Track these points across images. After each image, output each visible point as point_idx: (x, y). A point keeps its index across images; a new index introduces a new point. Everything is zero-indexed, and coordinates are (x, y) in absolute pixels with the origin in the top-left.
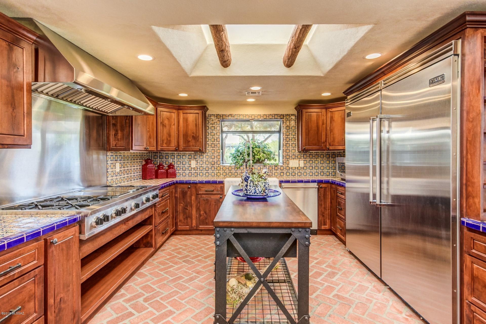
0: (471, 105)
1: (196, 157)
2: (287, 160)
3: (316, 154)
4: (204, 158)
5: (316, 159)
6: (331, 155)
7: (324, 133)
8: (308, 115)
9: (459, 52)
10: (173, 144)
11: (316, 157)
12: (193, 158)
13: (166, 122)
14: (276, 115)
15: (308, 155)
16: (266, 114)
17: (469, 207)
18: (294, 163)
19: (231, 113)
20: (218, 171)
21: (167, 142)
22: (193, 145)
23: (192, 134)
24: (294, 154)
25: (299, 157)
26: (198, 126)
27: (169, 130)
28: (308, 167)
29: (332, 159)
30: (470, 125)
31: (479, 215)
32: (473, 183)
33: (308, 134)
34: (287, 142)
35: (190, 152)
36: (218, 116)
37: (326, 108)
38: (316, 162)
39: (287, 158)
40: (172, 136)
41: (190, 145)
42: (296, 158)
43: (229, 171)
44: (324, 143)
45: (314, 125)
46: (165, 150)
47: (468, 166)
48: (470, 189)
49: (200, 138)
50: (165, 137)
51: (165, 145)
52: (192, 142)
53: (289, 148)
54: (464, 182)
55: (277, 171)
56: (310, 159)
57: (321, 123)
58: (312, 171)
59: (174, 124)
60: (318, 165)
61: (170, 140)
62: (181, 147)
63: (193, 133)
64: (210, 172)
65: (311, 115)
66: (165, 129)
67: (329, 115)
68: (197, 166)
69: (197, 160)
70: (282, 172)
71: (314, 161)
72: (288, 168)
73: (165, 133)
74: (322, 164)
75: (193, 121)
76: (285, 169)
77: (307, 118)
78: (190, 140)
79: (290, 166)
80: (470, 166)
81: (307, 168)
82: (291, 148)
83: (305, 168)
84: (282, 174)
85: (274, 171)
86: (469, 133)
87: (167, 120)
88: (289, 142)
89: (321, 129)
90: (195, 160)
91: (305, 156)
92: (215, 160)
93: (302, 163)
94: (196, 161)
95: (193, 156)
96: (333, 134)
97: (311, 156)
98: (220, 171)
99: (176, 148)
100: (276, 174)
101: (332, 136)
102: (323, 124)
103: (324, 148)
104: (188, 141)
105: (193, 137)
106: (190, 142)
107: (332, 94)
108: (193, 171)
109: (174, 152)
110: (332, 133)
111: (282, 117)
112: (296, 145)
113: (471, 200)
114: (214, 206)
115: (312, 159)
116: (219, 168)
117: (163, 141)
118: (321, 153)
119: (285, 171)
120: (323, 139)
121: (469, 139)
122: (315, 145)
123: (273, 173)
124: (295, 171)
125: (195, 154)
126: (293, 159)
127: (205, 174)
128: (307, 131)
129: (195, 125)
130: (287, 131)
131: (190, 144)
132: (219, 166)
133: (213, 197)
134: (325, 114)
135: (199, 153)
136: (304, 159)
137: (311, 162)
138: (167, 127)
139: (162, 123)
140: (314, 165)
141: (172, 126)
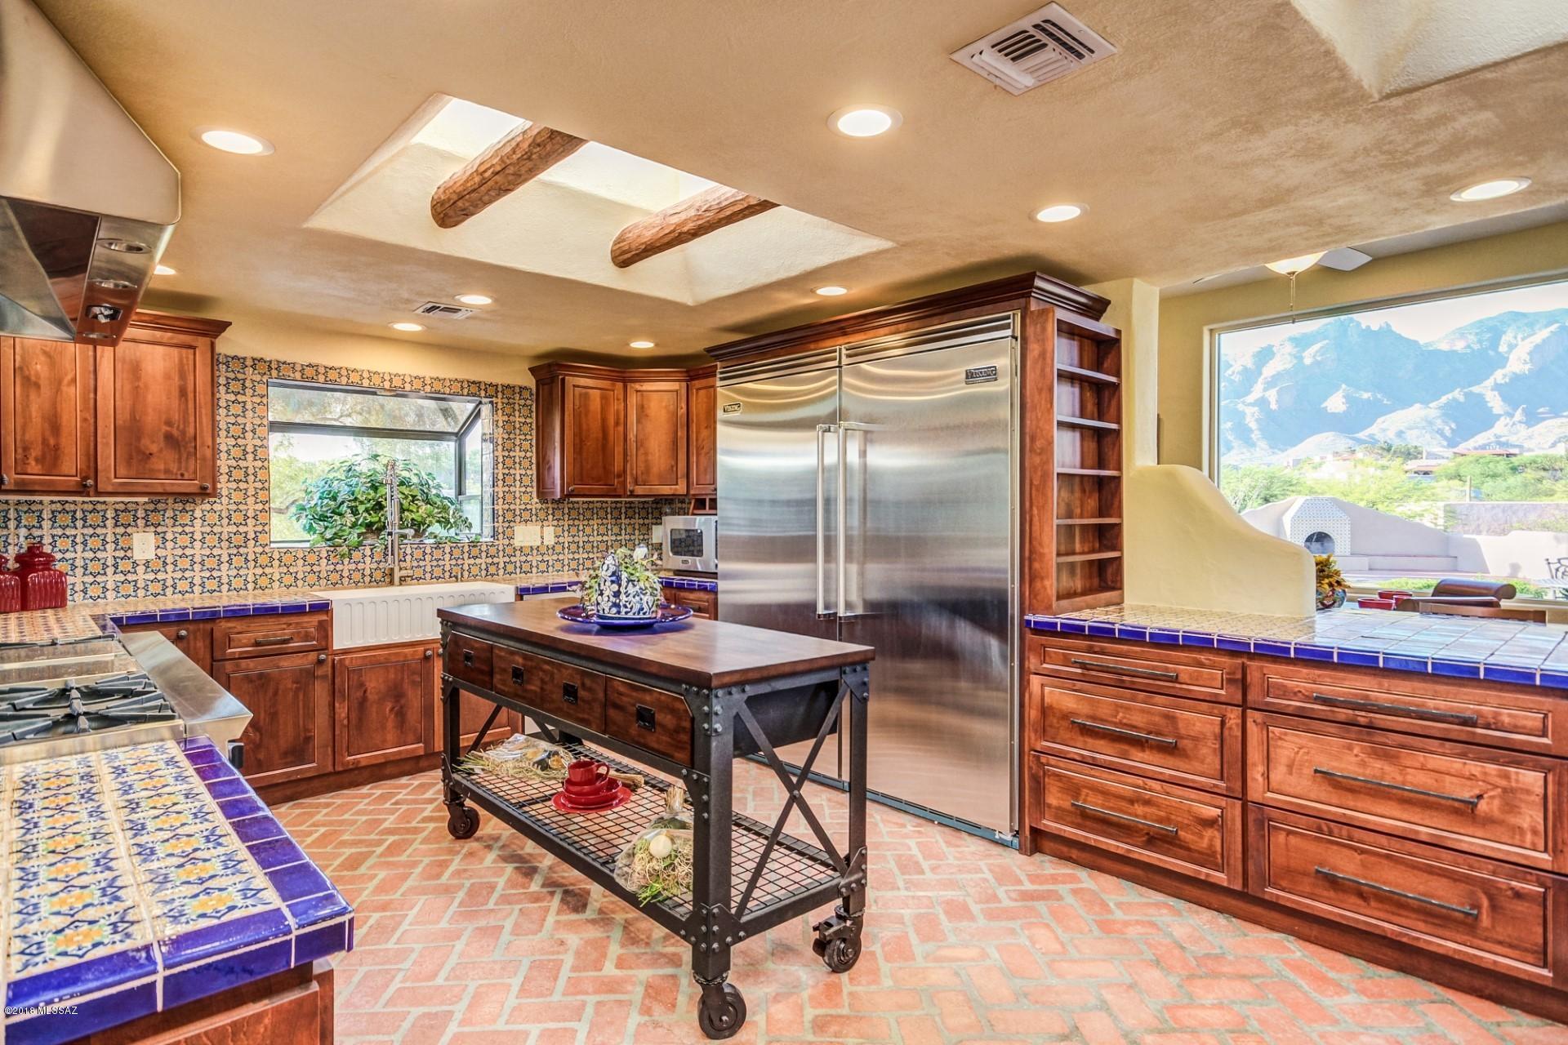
0: (1037, 427)
1: (153, 518)
2: (506, 525)
3: (586, 506)
4: (198, 523)
5: (586, 522)
6: (623, 511)
7: (618, 450)
8: (580, 395)
9: (1018, 334)
10: (71, 465)
11: (588, 514)
12: (141, 522)
13: (39, 367)
14: (474, 383)
15: (566, 511)
16: (442, 376)
17: (1035, 597)
18: (527, 535)
19: (314, 361)
20: (259, 571)
21: (44, 455)
22: (167, 471)
23: (165, 428)
24: (529, 507)
25: (542, 515)
26: (191, 396)
27: (54, 405)
28: (566, 545)
29: (627, 521)
30: (1037, 460)
31: (1051, 606)
32: (1042, 555)
33: (581, 448)
34: (506, 471)
35: (126, 499)
36: (259, 365)
37: (625, 381)
38: (588, 530)
39: (504, 518)
40: (65, 432)
41: (152, 470)
42: (534, 518)
43: (308, 568)
44: (619, 476)
45: (595, 425)
46: (37, 488)
47: (1034, 528)
48: (1036, 565)
49: (203, 444)
50: (34, 432)
51: (33, 467)
52: (164, 460)
53: (512, 489)
54: (1027, 554)
55: (478, 561)
56: (571, 522)
57: (611, 421)
58: (576, 556)
59: (74, 380)
60: (591, 539)
61: (57, 448)
62: (109, 477)
63: (169, 423)
64: (224, 573)
65: (586, 394)
66: (33, 396)
67: (633, 400)
68: (161, 552)
69: (160, 529)
70: (492, 564)
71: (581, 528)
72: (509, 550)
73: (34, 414)
74: (603, 535)
75: (167, 377)
76: (501, 554)
77: (577, 403)
78: (154, 448)
79: (517, 543)
80: (1036, 528)
81: (563, 548)
82: (517, 489)
83: (558, 549)
84: (492, 569)
85: (467, 562)
86: (1035, 472)
87: (43, 358)
88: (512, 471)
89: (611, 438)
90: (152, 529)
91: (558, 514)
92: (250, 529)
93: (550, 535)
94: (157, 533)
95: (141, 513)
96: (646, 454)
97: (574, 514)
98: (267, 570)
99: (85, 478)
100: (475, 570)
101: (641, 458)
102: (617, 424)
103: (620, 492)
104: (139, 451)
105: (169, 437)
106: (154, 459)
107: (656, 345)
108: (141, 576)
109: (70, 499)
110: (641, 451)
111: (491, 391)
112: (532, 481)
113: (1038, 584)
114: (291, 694)
115: (576, 522)
116: (263, 560)
117: (26, 449)
118: (599, 505)
119: (501, 560)
120: (618, 466)
121: (1036, 482)
122: (597, 480)
123: (466, 567)
124: (529, 558)
125: (152, 507)
126: (526, 521)
127: (202, 585)
128: (577, 441)
129: (176, 393)
130: (506, 436)
131: (156, 467)
132: (267, 549)
133: (287, 663)
134: (621, 397)
135: (170, 501)
136: (555, 523)
137: (574, 530)
138: (46, 391)
139: (21, 368)
140: (581, 539)
141: (64, 389)
